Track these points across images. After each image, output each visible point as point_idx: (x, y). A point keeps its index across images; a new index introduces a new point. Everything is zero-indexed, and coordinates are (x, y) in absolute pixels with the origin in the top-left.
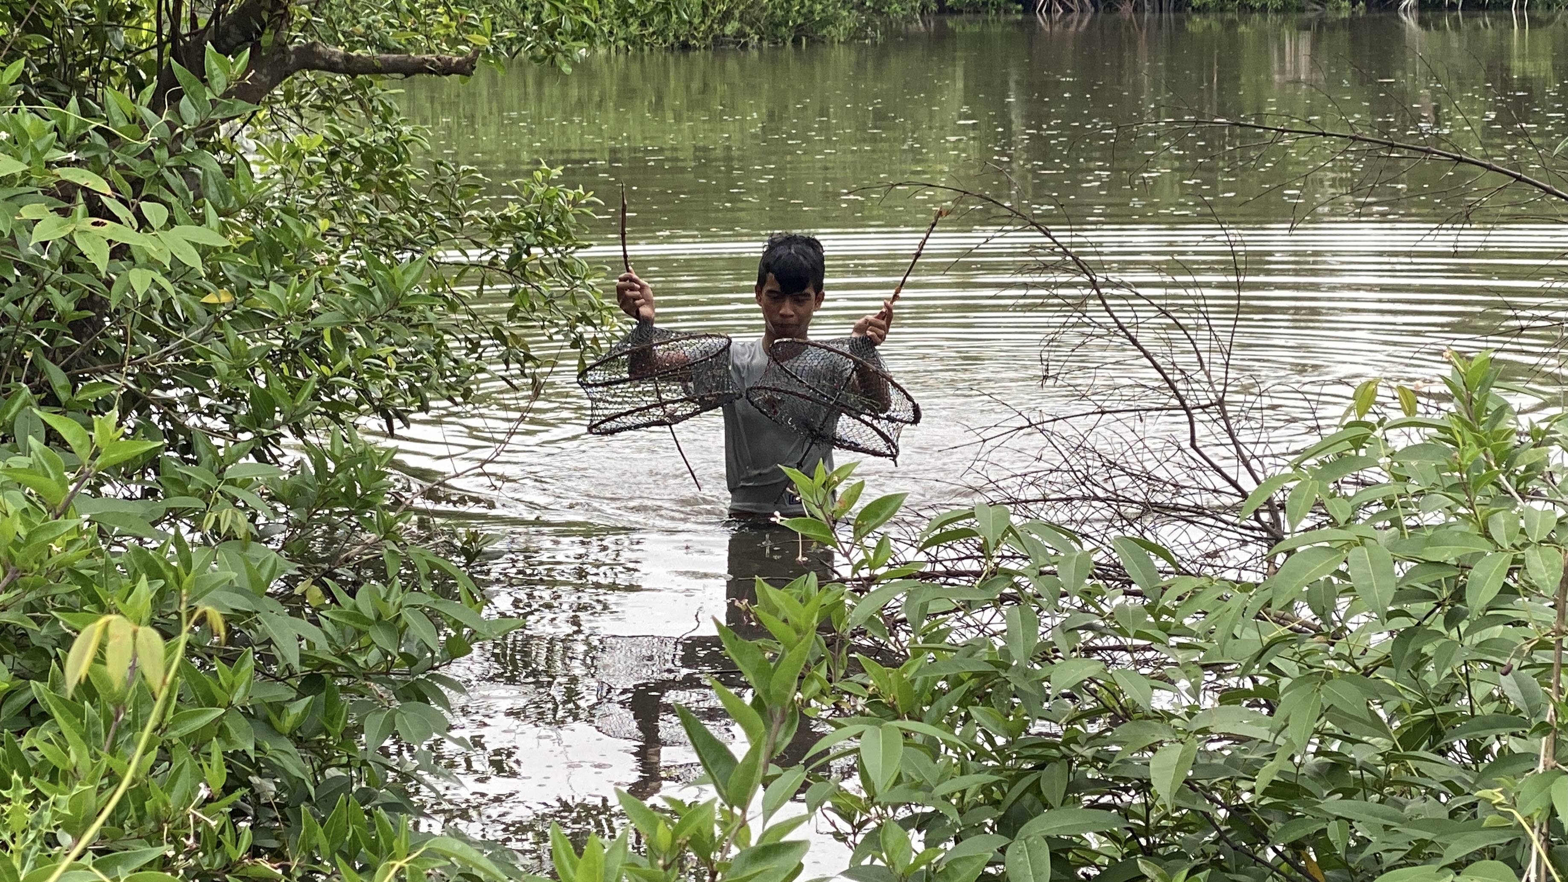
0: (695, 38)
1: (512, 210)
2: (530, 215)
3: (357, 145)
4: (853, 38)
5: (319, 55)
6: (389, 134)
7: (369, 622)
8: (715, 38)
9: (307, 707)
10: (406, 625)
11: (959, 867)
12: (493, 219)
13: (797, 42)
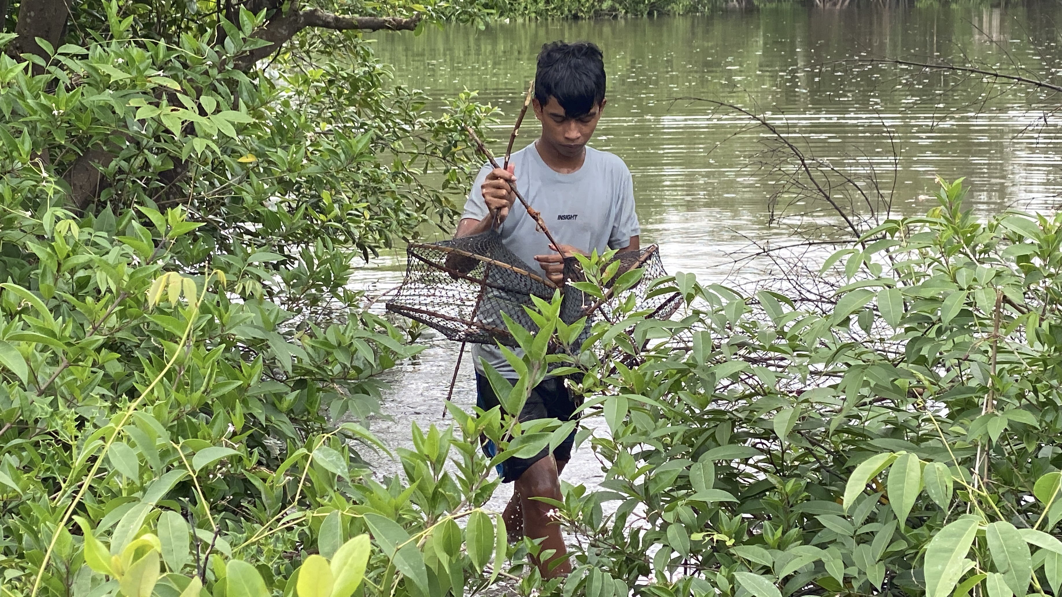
0: (582, 11)
1: (446, 118)
2: (456, 122)
3: (346, 75)
4: (689, 11)
5: (319, 18)
6: (367, 69)
7: (333, 347)
8: (596, 12)
9: (296, 397)
10: (356, 350)
11: (662, 476)
12: (434, 125)
13: (650, 14)
